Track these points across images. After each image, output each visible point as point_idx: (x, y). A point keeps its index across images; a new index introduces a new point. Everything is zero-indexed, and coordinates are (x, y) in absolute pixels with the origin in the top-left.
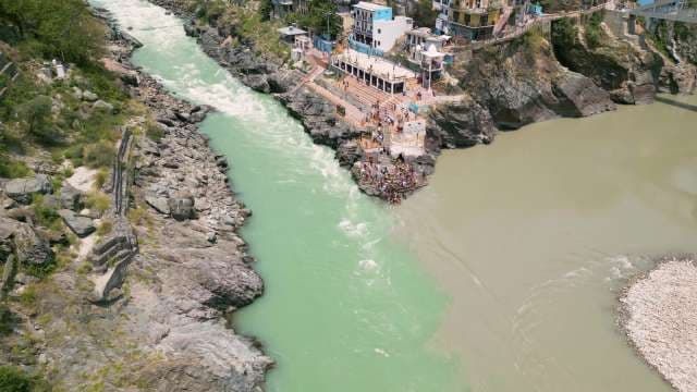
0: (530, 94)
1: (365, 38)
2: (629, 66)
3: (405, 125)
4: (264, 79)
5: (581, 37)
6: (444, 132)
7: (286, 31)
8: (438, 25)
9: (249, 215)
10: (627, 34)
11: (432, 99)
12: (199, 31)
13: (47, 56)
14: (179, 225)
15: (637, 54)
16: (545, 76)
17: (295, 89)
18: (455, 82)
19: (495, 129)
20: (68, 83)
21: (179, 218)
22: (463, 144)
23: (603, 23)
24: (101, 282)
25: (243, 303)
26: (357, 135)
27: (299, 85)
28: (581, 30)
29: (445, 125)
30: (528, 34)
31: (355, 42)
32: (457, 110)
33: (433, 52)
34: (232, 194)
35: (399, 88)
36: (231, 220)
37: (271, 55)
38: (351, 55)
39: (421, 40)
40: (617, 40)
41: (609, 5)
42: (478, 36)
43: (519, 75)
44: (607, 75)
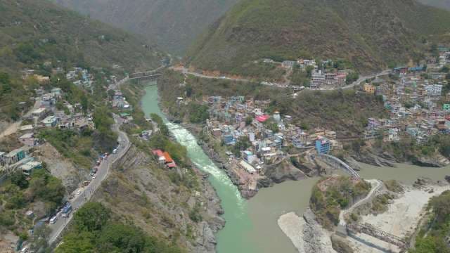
0: (283, 175)
1: (246, 159)
2: (311, 168)
3: (252, 183)
4: (222, 165)
5: (298, 161)
7: (228, 153)
8: (262, 159)
11: (258, 177)
12: (201, 144)
13: (183, 167)
14: (210, 201)
15: (313, 165)
17: (229, 170)
18: (263, 174)
19: (274, 183)
20: (187, 173)
22: (265, 187)
23: (305, 156)
25: (221, 214)
26: (243, 184)
27: (231, 169)
28: (298, 158)
29: (261, 183)
32: (264, 180)
33: (259, 167)
34: (217, 196)
35: (252, 174)
36: (218, 201)
37: (223, 158)
38: (243, 163)
39: (257, 163)
40: (308, 161)
41: (308, 152)
42: (268, 164)
43: (280, 171)
44: (306, 170)
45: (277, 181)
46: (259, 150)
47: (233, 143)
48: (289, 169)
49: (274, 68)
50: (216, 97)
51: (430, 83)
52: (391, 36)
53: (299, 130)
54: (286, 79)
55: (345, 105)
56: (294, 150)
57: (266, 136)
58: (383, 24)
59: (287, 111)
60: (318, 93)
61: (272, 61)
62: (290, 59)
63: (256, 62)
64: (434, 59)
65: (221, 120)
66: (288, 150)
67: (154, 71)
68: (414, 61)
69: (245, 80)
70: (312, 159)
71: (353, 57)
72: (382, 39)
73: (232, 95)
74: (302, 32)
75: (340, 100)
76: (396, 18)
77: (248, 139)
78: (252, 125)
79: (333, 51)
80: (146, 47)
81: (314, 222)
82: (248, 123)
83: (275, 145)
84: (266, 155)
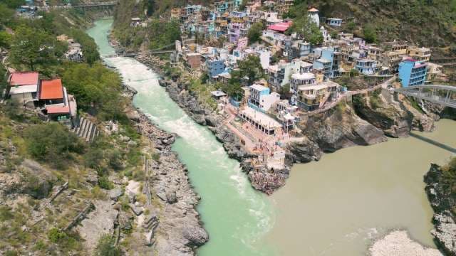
0: (340, 134)
1: (255, 102)
2: (394, 118)
3: (275, 153)
4: (203, 118)
5: (368, 103)
6: (295, 156)
7: (215, 93)
8: (292, 100)
9: (199, 199)
10: (393, 101)
11: (288, 139)
12: (166, 83)
13: (107, 119)
14: (170, 206)
15: (398, 112)
16: (348, 124)
17: (219, 126)
18: (300, 131)
19: (322, 152)
20: (117, 133)
21: (171, 203)
22: (304, 161)
23: (381, 95)
24: (148, 236)
25: (200, 245)
26: (252, 157)
27: (222, 124)
28: (368, 99)
29: (295, 152)
30: (338, 105)
31: (251, 104)
32: (301, 145)
33: (288, 117)
34: (192, 187)
35: (272, 132)
36: (192, 202)
37: (207, 105)
38: (249, 111)
39: (284, 108)
40: (388, 104)
41: (384, 86)
42: (312, 108)
43: (334, 126)
44: (383, 123)
45: (328, 148)
46: (285, 81)
47: (226, 74)
48: (351, 122)
50: (194, 7)
53: (363, 44)
56: (358, 80)
57: (296, 54)
59: (333, 8)
65: (201, 39)
66: (347, 81)
70: (396, 99)
77: (255, 61)
78: (260, 41)
82: (254, 38)
83: (321, 67)
84: (301, 88)
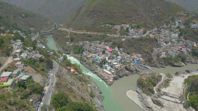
1: (106, 68)
3: (111, 78)
4: (94, 72)
7: (96, 66)
8: (113, 68)
11: (113, 76)
12: (82, 63)
15: (134, 69)
17: (99, 74)
18: (115, 74)
19: (119, 78)
22: (116, 80)
23: (131, 66)
26: (107, 79)
28: (128, 67)
29: (115, 78)
30: (122, 69)
33: (113, 72)
35: (110, 75)
37: (95, 69)
38: (105, 70)
39: (112, 70)
40: (132, 68)
41: (131, 64)
42: (117, 70)
43: (121, 73)
44: (131, 71)
45: (121, 77)
46: (112, 64)
47: (98, 62)
48: (125, 72)
49: (111, 28)
50: (86, 42)
51: (173, 33)
52: (157, 14)
53: (127, 55)
54: (118, 33)
55: (144, 43)
56: (126, 63)
57: (113, 58)
58: (153, 9)
59: (120, 47)
60: (133, 38)
61: (110, 25)
62: (118, 24)
63: (103, 26)
64: (173, 23)
65: (90, 52)
66: (124, 63)
67: (50, 31)
68: (166, 24)
69: (99, 34)
70: (134, 66)
71: (143, 23)
72: (153, 15)
73: (94, 40)
74: (122, 12)
75: (142, 41)
76: (158, 7)
77: (105, 59)
78: (105, 53)
79: (136, 20)
80: (45, 19)
81: (142, 93)
82: (104, 52)
83: (118, 61)
84: (115, 66)
